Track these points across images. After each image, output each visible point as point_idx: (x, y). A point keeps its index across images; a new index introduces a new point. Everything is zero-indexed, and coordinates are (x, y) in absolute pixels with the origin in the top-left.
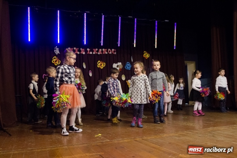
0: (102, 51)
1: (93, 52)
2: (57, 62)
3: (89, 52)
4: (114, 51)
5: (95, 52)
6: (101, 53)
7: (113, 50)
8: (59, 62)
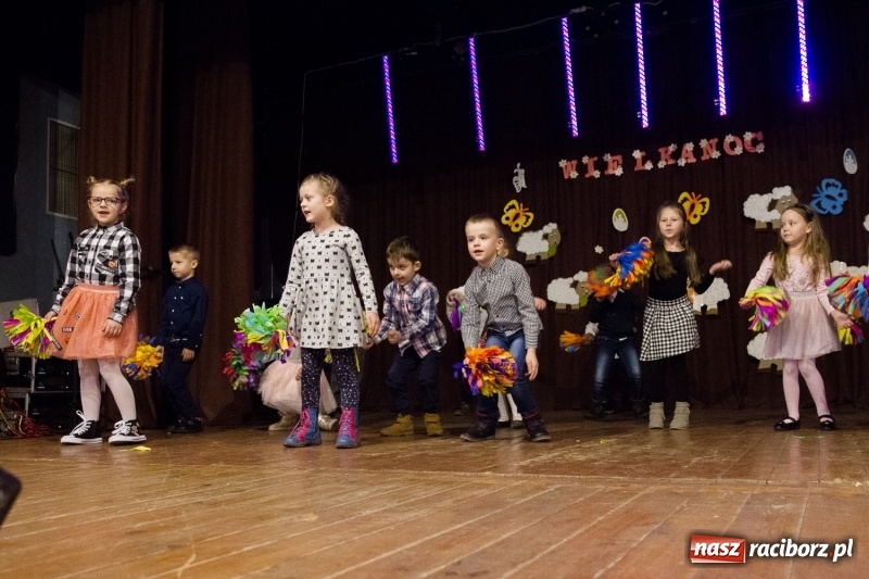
0: (698, 152)
1: (655, 159)
2: (521, 221)
3: (639, 163)
4: (755, 142)
5: (666, 160)
6: (694, 160)
7: (748, 136)
8: (528, 217)
